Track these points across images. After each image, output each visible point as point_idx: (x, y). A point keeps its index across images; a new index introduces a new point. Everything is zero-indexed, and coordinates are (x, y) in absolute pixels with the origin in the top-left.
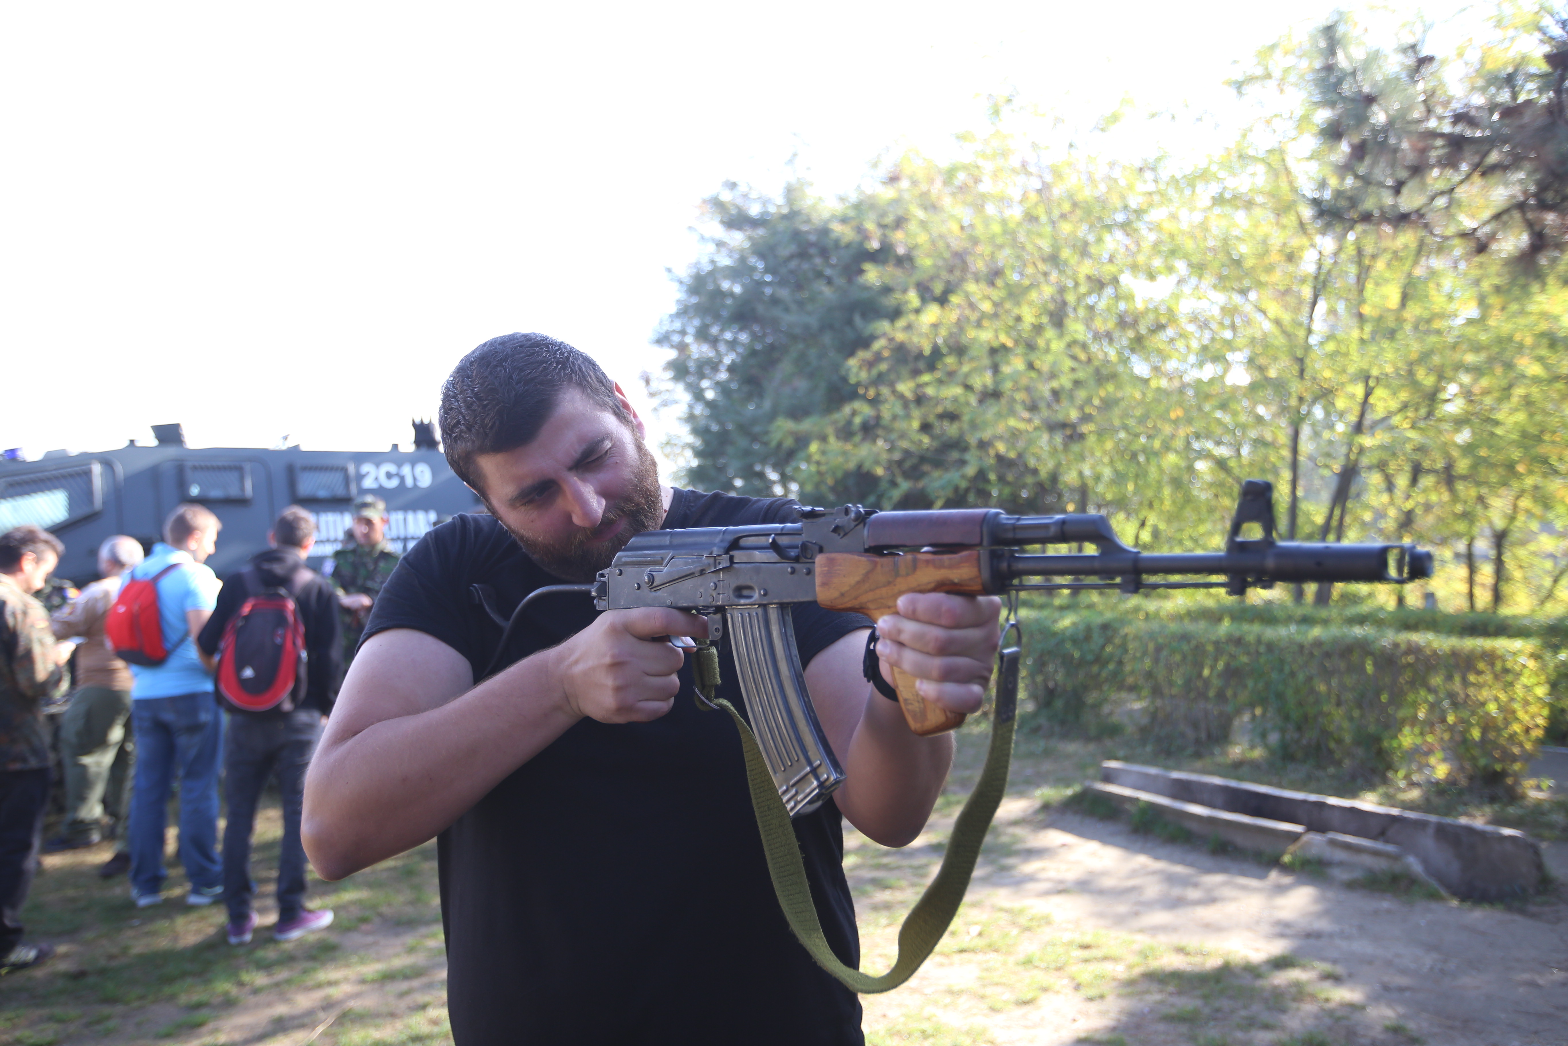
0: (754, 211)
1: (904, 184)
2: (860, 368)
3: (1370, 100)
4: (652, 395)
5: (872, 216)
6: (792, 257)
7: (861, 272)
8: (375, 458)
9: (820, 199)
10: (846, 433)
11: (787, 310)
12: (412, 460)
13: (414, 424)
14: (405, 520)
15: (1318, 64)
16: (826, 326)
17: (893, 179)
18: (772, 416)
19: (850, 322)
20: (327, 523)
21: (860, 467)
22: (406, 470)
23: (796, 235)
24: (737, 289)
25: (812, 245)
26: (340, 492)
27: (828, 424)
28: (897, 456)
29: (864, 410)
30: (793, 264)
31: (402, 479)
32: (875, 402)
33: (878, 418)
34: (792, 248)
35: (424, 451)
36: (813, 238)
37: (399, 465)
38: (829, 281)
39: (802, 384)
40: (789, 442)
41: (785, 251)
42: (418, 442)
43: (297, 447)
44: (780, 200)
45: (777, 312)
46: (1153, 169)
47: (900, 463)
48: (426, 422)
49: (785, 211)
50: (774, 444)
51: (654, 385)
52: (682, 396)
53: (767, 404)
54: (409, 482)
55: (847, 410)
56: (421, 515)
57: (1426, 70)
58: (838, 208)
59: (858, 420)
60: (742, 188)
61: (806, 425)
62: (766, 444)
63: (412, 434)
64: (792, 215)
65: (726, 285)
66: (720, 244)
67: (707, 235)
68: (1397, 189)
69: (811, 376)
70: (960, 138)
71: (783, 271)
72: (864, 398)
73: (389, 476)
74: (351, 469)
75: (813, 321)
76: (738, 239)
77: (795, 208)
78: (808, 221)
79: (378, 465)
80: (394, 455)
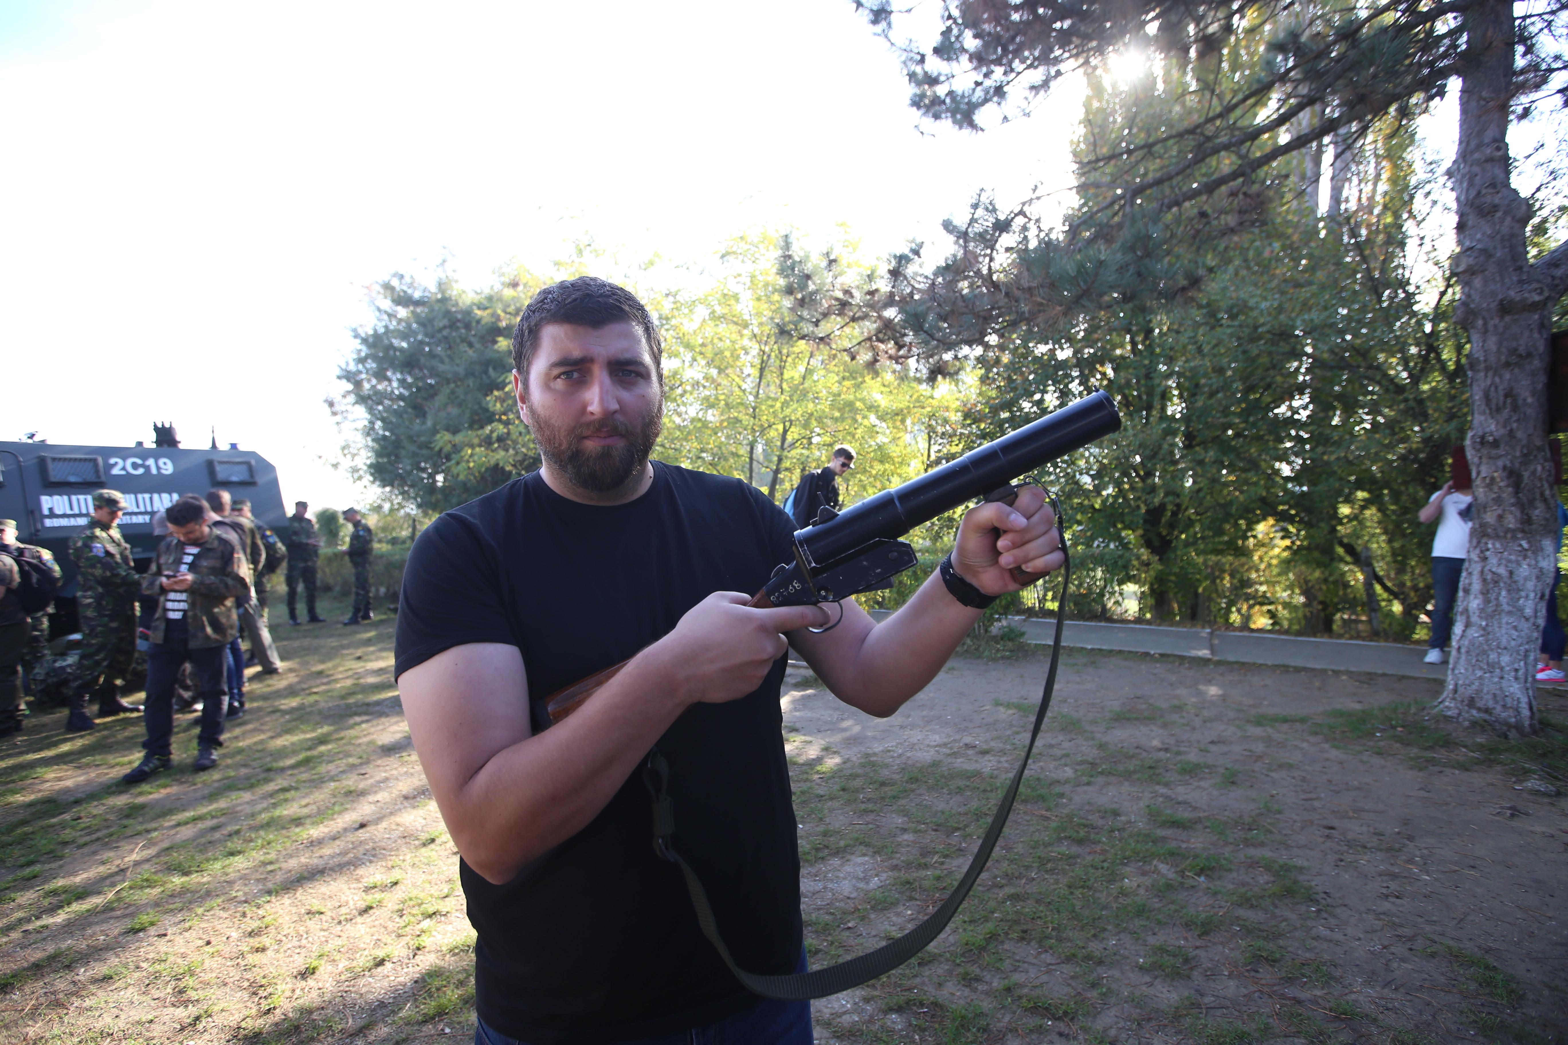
0: (417, 295)
1: (520, 288)
2: (496, 401)
3: (808, 277)
4: (334, 414)
5: (500, 306)
6: (445, 327)
7: (496, 342)
8: (122, 452)
9: (464, 292)
10: (487, 442)
11: (442, 362)
12: (155, 454)
13: (156, 428)
14: (151, 499)
15: (780, 253)
16: (469, 374)
17: (514, 285)
18: (435, 432)
19: (486, 372)
20: (78, 500)
21: (497, 465)
22: (151, 462)
23: (448, 313)
24: (405, 345)
25: (459, 321)
26: (91, 477)
27: (473, 436)
28: (519, 458)
29: (501, 429)
30: (445, 333)
31: (148, 468)
32: (507, 423)
33: (508, 434)
34: (445, 322)
35: (166, 448)
36: (459, 316)
37: (144, 459)
38: (471, 345)
39: (454, 411)
40: (448, 448)
41: (440, 323)
42: (158, 442)
43: (43, 441)
44: (433, 289)
45: (434, 363)
46: (675, 296)
47: (521, 462)
48: (167, 425)
49: (439, 296)
50: (437, 449)
51: (337, 408)
52: (361, 415)
53: (429, 423)
54: (154, 471)
55: (488, 429)
56: (165, 496)
57: (834, 265)
58: (476, 299)
59: (495, 435)
60: (407, 279)
61: (459, 438)
62: (432, 449)
63: (153, 436)
64: (444, 300)
65: (396, 342)
66: (390, 316)
67: (382, 308)
68: (817, 324)
69: (460, 405)
70: (557, 264)
71: (439, 336)
72: (500, 420)
73: (135, 466)
74: (100, 460)
75: (461, 370)
76: (403, 312)
77: (447, 295)
78: (457, 304)
79: (124, 459)
80: (139, 450)
